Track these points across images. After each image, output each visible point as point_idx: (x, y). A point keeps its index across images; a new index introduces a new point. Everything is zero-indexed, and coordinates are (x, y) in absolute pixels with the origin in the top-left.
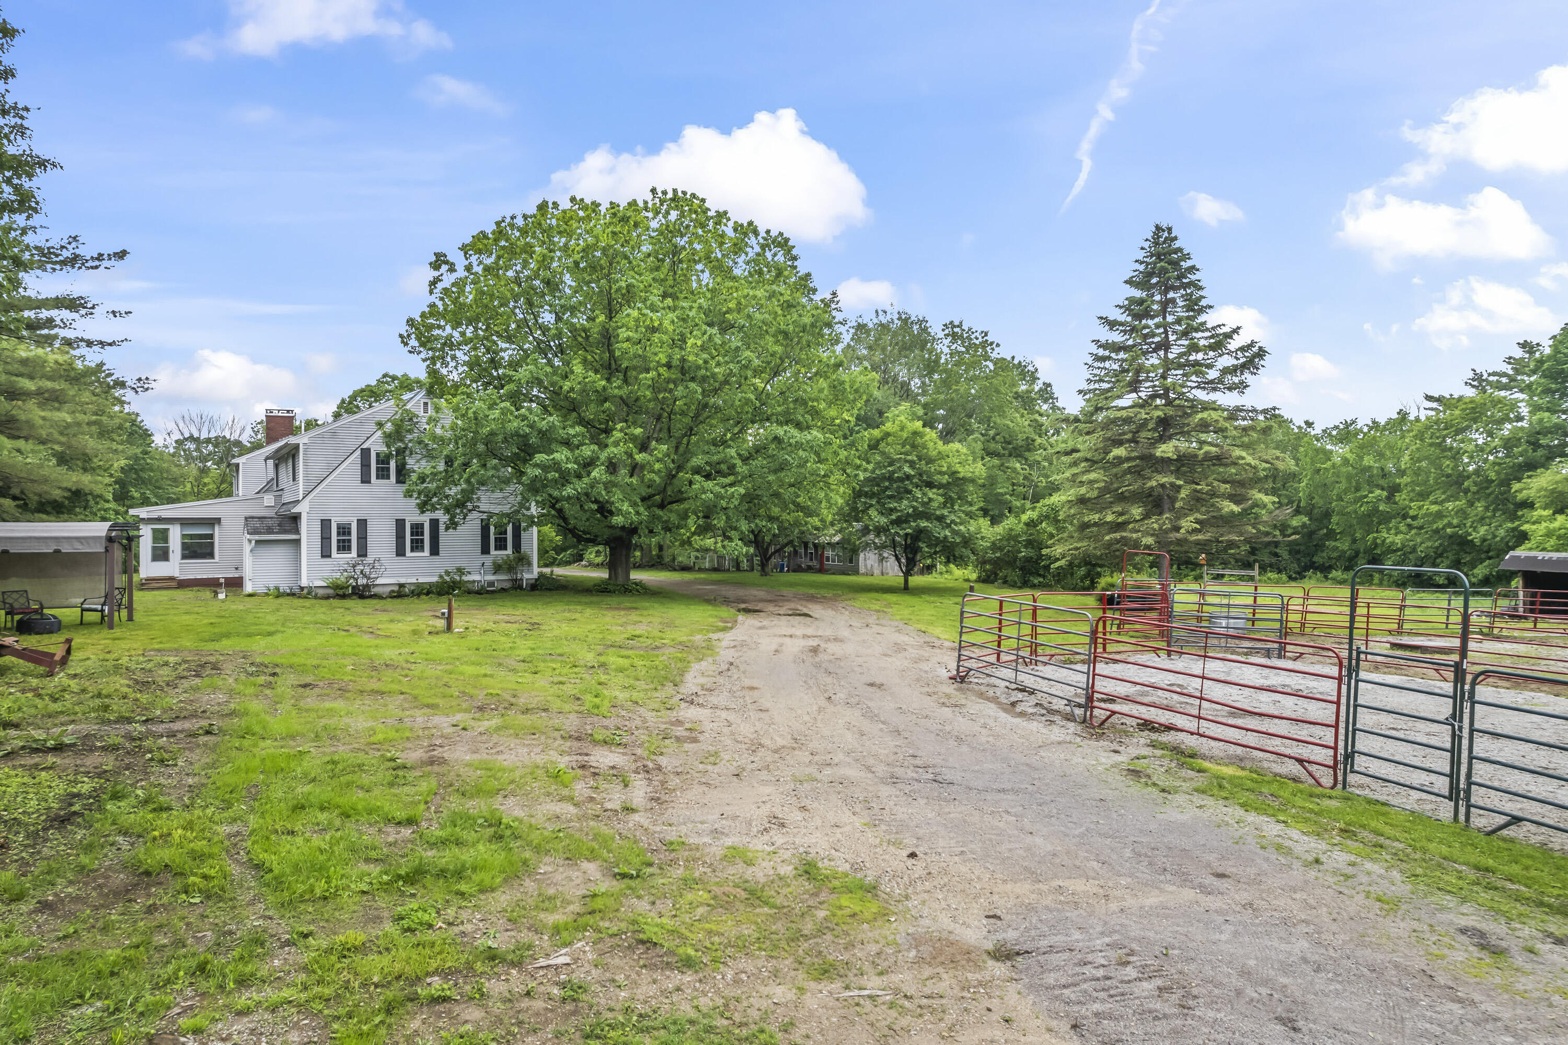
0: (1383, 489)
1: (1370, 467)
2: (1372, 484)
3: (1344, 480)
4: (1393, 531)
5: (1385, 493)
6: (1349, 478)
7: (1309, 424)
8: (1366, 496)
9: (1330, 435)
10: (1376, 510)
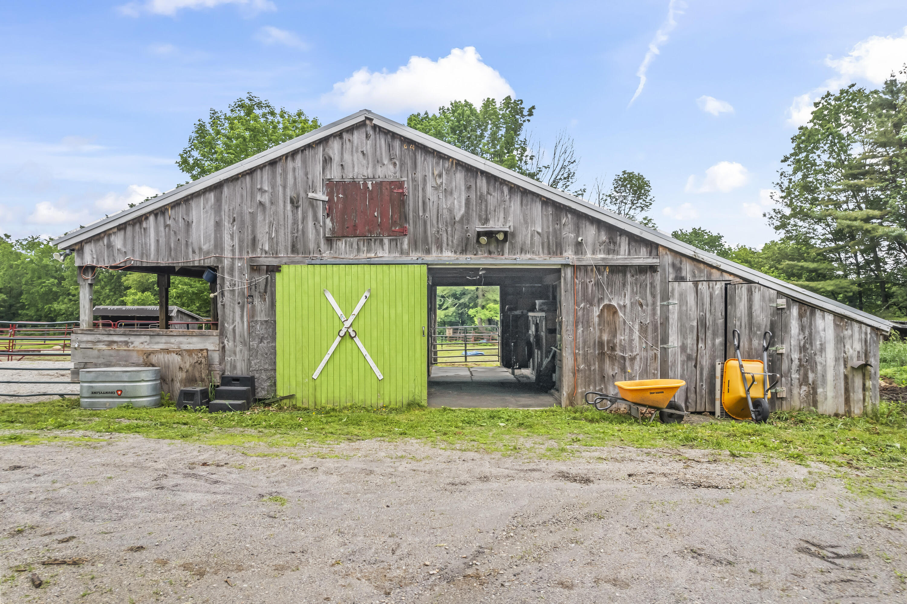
0: (55, 278)
1: (47, 265)
2: (48, 274)
3: (30, 272)
4: (61, 303)
5: (56, 281)
6: (33, 271)
7: (8, 236)
8: (44, 282)
9: (21, 243)
10: (51, 290)
